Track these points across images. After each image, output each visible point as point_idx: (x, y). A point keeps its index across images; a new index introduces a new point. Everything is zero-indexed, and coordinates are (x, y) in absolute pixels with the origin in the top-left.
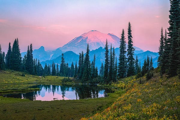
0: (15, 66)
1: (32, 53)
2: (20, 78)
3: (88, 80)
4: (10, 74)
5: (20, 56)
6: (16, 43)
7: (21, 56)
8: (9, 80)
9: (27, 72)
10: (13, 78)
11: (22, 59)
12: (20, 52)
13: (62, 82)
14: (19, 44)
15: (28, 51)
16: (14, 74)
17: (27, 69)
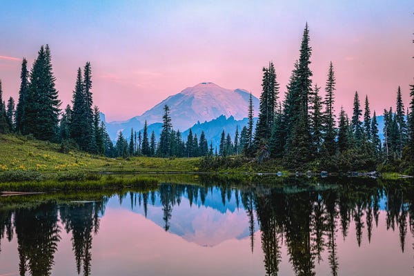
0: (38, 126)
1: (90, 91)
2: (55, 156)
3: (312, 159)
4: (19, 143)
5: (56, 98)
6: (43, 59)
7: (58, 99)
8: (15, 160)
9: (74, 145)
10: (30, 155)
11: (60, 117)
12: (53, 85)
13: (200, 171)
14: (51, 62)
15: (79, 82)
16: (34, 144)
17: (73, 136)
